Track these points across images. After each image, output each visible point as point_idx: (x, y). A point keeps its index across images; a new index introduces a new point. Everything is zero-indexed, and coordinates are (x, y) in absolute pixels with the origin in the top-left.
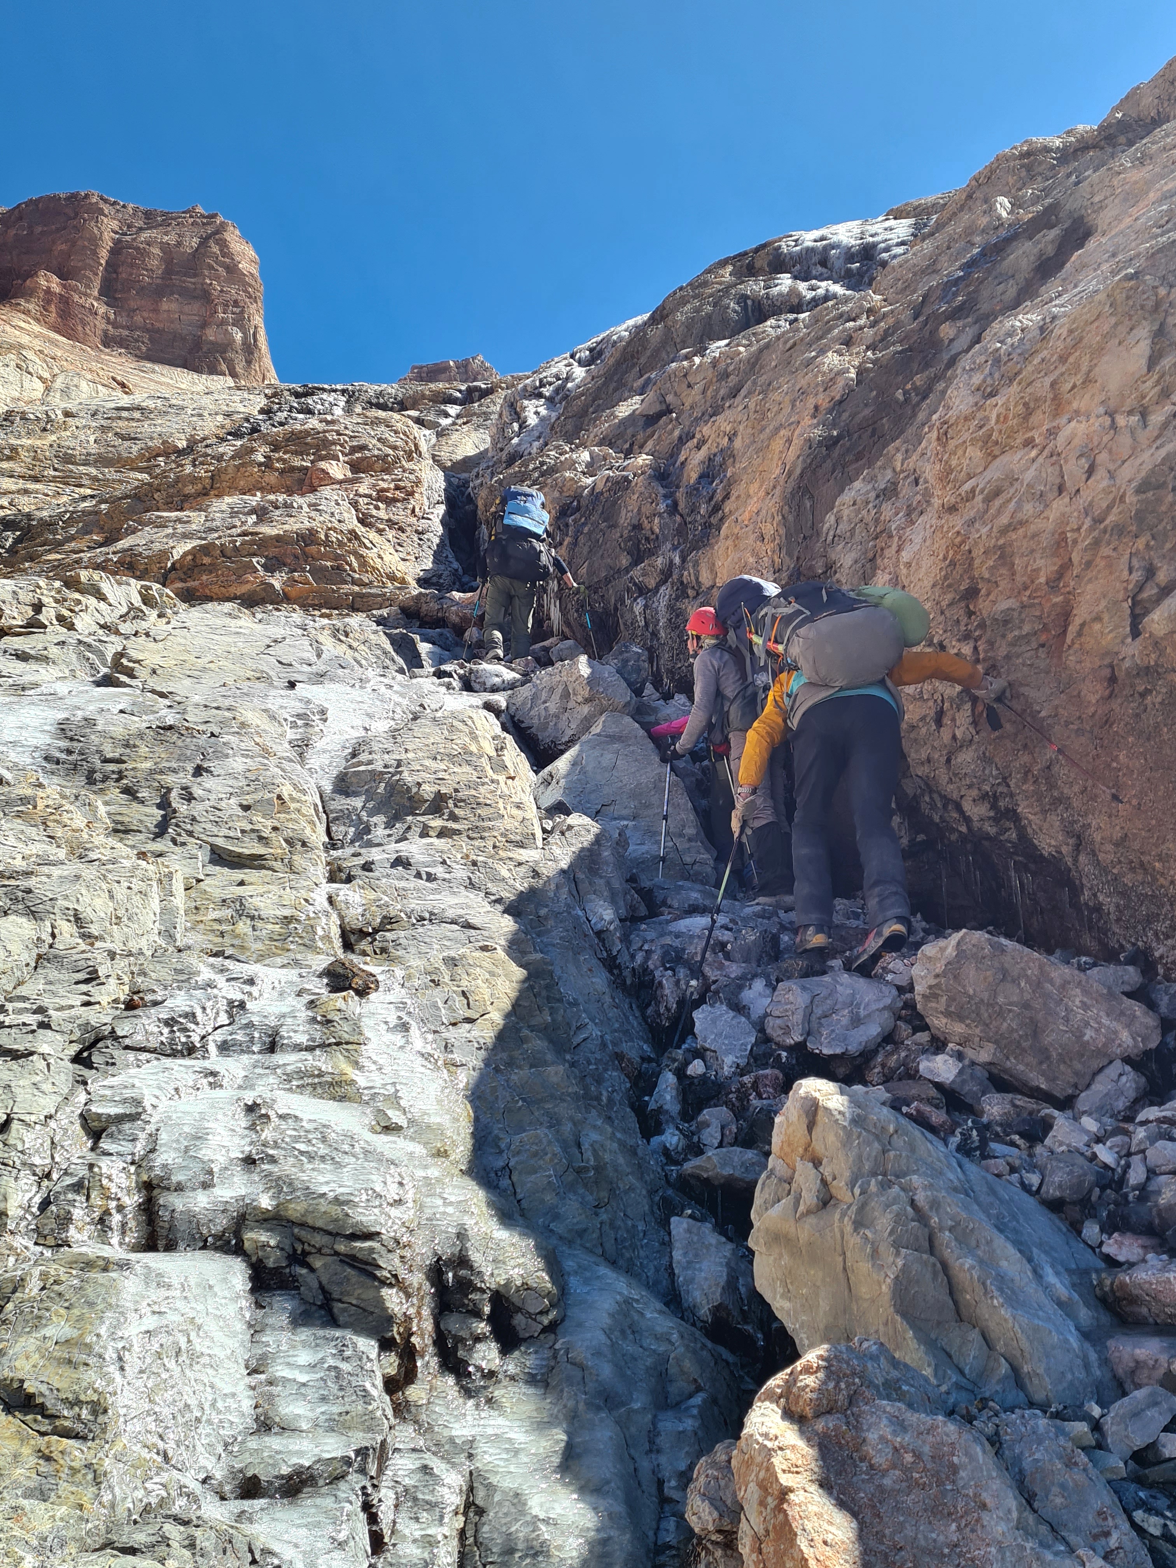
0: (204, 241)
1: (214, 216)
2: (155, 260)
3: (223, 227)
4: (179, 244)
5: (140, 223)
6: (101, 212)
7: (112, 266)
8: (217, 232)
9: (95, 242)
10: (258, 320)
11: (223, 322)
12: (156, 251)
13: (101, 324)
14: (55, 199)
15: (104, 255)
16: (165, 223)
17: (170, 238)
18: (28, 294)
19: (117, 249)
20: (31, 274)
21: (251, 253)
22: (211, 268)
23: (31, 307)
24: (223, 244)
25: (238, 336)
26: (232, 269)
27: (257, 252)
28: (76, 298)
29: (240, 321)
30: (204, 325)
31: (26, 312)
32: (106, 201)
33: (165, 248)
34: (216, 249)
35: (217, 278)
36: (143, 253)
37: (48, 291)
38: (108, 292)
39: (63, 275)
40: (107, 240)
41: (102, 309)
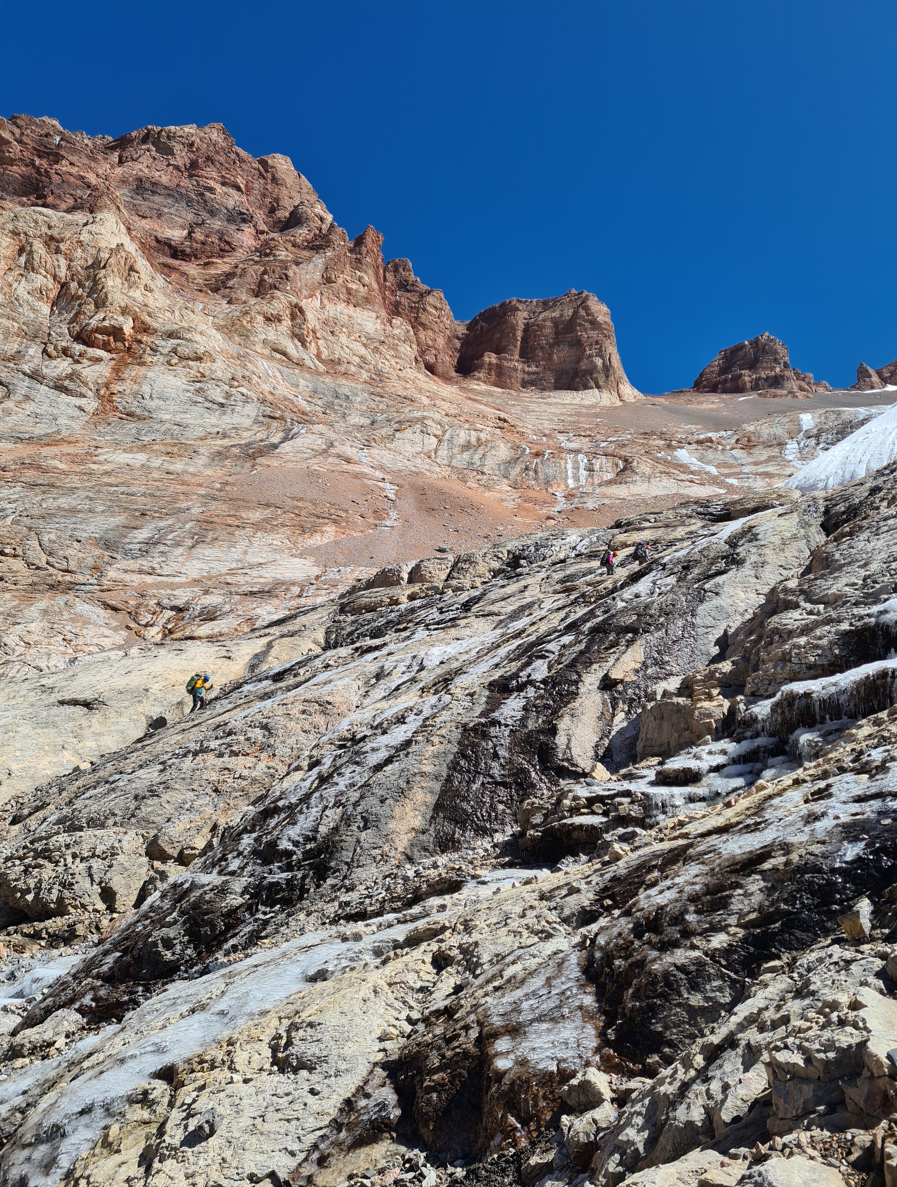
0: (576, 311)
1: (581, 293)
2: (548, 330)
3: (587, 298)
4: (562, 315)
5: (540, 309)
6: (517, 309)
7: (524, 339)
8: (583, 302)
9: (513, 328)
10: (612, 350)
11: (590, 356)
12: (549, 324)
13: (520, 375)
14: (494, 309)
15: (519, 334)
16: (554, 305)
17: (556, 314)
18: (478, 368)
19: (527, 328)
20: (482, 355)
21: (604, 308)
22: (580, 325)
23: (481, 375)
24: (587, 309)
25: (599, 362)
26: (593, 322)
27: (609, 307)
28: (505, 363)
29: (600, 353)
30: (579, 360)
31: (479, 379)
32: (520, 302)
33: (554, 320)
34: (582, 312)
35: (585, 330)
36: (541, 327)
37: (490, 364)
38: (524, 355)
39: (498, 352)
40: (521, 327)
41: (519, 366)
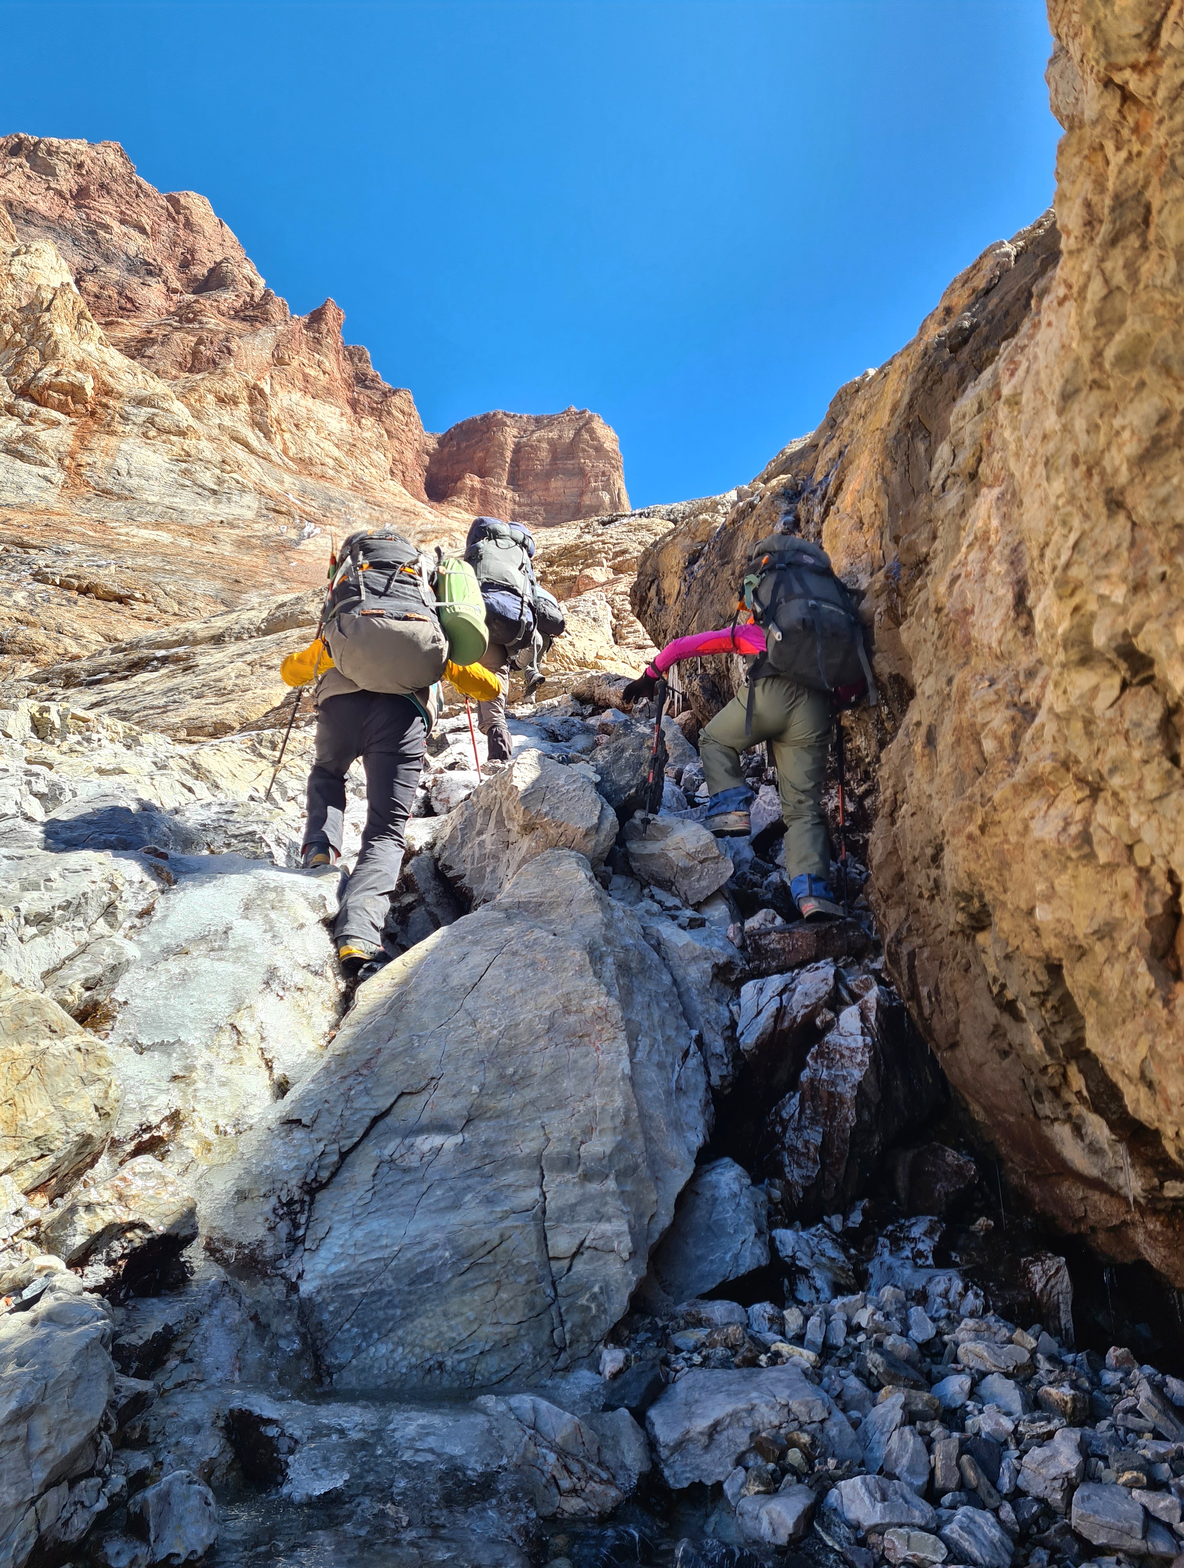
0: (578, 433)
1: (584, 412)
2: (544, 454)
3: (590, 419)
4: (560, 437)
5: (532, 428)
6: (505, 424)
7: (515, 462)
8: (587, 423)
9: (502, 447)
10: (619, 482)
11: (596, 489)
12: (545, 445)
13: (509, 506)
14: (474, 421)
15: (509, 455)
16: (551, 424)
17: (554, 435)
18: (457, 492)
19: (518, 449)
20: (460, 478)
21: (612, 434)
22: (584, 450)
23: (461, 501)
24: (591, 432)
25: (606, 498)
26: (599, 449)
27: (617, 432)
28: (492, 489)
29: (607, 487)
30: (582, 494)
31: (459, 506)
32: (507, 416)
33: (551, 442)
34: (586, 436)
35: (589, 457)
36: (535, 449)
37: (473, 488)
38: (514, 482)
39: (481, 475)
40: (511, 446)
41: (509, 494)
